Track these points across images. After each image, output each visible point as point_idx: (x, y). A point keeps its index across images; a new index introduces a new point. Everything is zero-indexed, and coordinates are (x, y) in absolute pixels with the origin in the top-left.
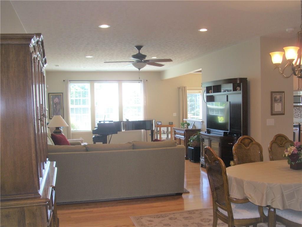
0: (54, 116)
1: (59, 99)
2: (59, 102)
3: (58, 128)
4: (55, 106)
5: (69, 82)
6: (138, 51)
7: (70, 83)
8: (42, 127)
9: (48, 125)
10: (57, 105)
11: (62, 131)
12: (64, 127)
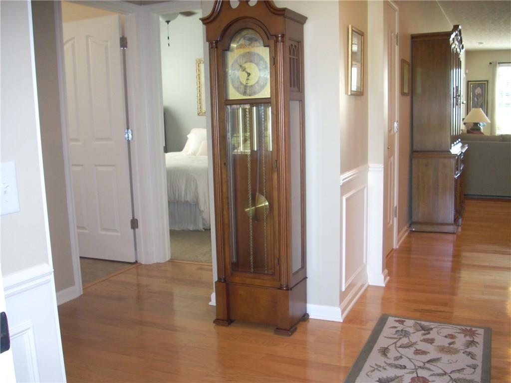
0: (474, 109)
1: (482, 90)
2: (482, 94)
3: (476, 124)
5: (498, 65)
7: (500, 66)
8: (457, 106)
9: (464, 120)
10: (478, 97)
11: (482, 128)
12: (485, 123)
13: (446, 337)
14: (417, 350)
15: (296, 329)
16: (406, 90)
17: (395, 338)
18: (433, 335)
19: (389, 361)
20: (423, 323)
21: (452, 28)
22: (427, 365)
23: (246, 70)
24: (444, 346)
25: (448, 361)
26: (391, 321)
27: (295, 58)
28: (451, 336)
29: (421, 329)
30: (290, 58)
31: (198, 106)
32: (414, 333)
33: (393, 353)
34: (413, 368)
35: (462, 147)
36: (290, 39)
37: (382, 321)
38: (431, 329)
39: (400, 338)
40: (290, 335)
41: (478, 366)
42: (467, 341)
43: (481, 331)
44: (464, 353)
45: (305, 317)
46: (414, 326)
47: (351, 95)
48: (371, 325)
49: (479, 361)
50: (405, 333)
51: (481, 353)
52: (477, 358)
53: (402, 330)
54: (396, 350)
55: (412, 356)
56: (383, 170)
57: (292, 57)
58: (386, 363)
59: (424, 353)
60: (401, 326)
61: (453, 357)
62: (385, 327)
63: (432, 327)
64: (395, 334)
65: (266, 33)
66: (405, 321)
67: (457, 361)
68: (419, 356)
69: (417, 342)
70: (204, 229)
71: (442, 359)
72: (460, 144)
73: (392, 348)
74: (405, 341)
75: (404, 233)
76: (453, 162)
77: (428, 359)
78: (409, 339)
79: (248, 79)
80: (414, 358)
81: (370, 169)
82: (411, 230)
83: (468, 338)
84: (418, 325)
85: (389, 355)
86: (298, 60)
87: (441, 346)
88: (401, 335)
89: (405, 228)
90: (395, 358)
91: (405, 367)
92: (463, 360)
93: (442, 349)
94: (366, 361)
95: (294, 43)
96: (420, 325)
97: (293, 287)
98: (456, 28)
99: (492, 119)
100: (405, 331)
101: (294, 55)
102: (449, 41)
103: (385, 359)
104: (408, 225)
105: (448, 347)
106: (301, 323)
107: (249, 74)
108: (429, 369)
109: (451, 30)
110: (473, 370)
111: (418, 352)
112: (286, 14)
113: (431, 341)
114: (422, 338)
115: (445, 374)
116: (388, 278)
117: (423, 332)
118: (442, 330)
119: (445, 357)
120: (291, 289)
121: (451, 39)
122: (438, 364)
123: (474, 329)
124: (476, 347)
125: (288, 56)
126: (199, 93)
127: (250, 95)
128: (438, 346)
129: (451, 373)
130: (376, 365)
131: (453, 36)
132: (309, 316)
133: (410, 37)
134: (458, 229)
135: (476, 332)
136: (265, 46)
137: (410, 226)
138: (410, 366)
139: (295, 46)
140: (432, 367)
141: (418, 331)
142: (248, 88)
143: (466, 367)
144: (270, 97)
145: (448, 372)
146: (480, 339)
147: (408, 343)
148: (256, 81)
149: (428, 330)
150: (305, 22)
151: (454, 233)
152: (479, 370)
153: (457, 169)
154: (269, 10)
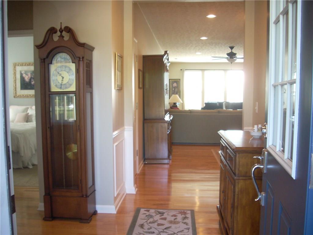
0: (173, 95)
1: (177, 84)
2: (177, 86)
3: (175, 104)
4: (173, 89)
5: (185, 71)
6: (231, 50)
10: (175, 88)
11: (178, 105)
12: (179, 103)
13: (172, 216)
14: (158, 224)
15: (91, 219)
16: (141, 86)
17: (146, 219)
18: (165, 216)
19: (145, 231)
20: (159, 210)
21: (164, 52)
22: (165, 230)
23: (62, 75)
24: (172, 221)
25: (175, 227)
26: (142, 211)
27: (89, 69)
28: (175, 216)
29: (159, 213)
30: (86, 70)
31: (14, 92)
32: (155, 216)
33: (146, 227)
34: (158, 232)
35: (170, 117)
36: (87, 60)
37: (137, 211)
38: (164, 213)
39: (149, 219)
40: (89, 223)
41: (190, 228)
42: (183, 217)
43: (189, 212)
44: (182, 223)
45: (95, 213)
46: (155, 212)
47: (117, 90)
48: (132, 214)
49: (190, 226)
50: (151, 216)
51: (191, 222)
52: (189, 224)
53: (149, 215)
54: (148, 224)
55: (156, 227)
56: (132, 130)
57: (87, 69)
58: (144, 232)
59: (162, 225)
60: (148, 213)
61: (177, 225)
62: (140, 214)
63: (164, 212)
64: (145, 217)
65: (73, 55)
66: (149, 210)
67: (179, 227)
68: (160, 226)
69: (157, 220)
70: (23, 167)
71: (172, 227)
72: (169, 115)
73: (145, 224)
74: (151, 220)
75: (141, 165)
76: (166, 125)
77: (165, 227)
78: (153, 219)
79: (62, 80)
80: (158, 228)
81: (126, 129)
82: (145, 163)
83: (183, 216)
84: (157, 212)
85: (144, 228)
86: (90, 70)
87: (170, 221)
88: (149, 217)
89: (142, 162)
90: (148, 228)
91: (154, 233)
92: (182, 226)
93: (171, 222)
94: (133, 232)
95: (88, 62)
96: (158, 211)
97: (89, 195)
98: (166, 52)
99: (183, 100)
100: (151, 215)
101: (88, 68)
102: (163, 60)
103: (143, 230)
104: (143, 160)
105: (174, 221)
106: (93, 216)
107: (63, 78)
108: (166, 232)
109: (164, 54)
110: (188, 230)
111: (159, 225)
112: (85, 46)
113: (165, 219)
114: (160, 218)
115: (175, 233)
116: (137, 189)
117: (160, 215)
118: (169, 213)
119: (173, 226)
120: (88, 197)
121: (164, 59)
122: (170, 229)
123: (185, 211)
124: (188, 219)
125: (85, 69)
126: (15, 84)
127: (63, 89)
128: (169, 221)
129: (177, 233)
130: (139, 233)
131: (165, 57)
132: (97, 212)
133: (142, 57)
134: (170, 161)
135: (187, 212)
136: (73, 63)
137: (144, 161)
138: (156, 232)
139: (89, 63)
140: (168, 231)
141: (157, 214)
142: (62, 85)
143: (184, 229)
144: (75, 90)
145: (176, 232)
146: (189, 216)
147: (153, 221)
148: (67, 82)
149: (162, 214)
150: (93, 50)
151: (168, 164)
152: (191, 230)
153: (168, 129)
154: (76, 43)
